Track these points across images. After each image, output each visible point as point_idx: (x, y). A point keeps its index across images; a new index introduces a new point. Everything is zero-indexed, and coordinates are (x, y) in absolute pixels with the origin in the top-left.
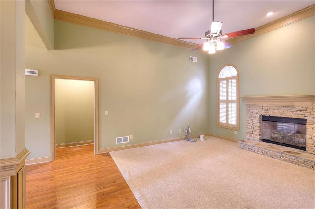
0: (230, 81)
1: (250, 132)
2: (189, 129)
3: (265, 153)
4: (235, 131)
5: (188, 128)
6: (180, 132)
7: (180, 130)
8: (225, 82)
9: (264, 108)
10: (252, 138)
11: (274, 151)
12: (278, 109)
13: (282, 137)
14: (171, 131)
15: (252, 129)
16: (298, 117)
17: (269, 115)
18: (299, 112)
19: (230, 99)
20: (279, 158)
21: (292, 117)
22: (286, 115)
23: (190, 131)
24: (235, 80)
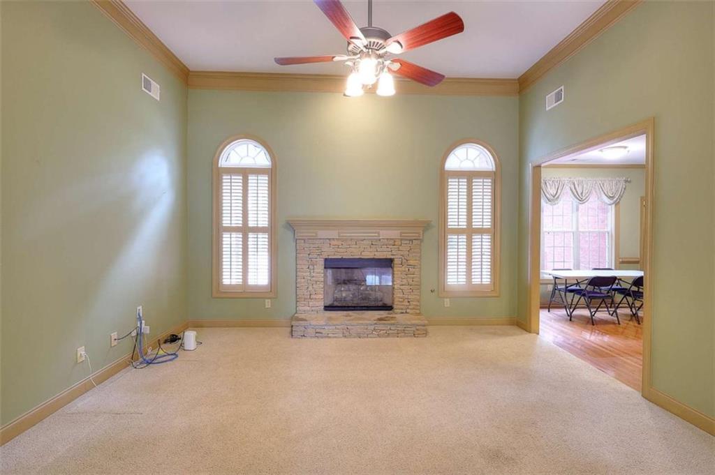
0: (252, 179)
1: (306, 297)
2: (143, 322)
3: (347, 334)
4: (267, 301)
5: (140, 319)
6: (115, 343)
7: (114, 335)
8: (238, 179)
9: (333, 242)
10: (308, 308)
11: (362, 324)
12: (356, 244)
13: (352, 294)
14: (81, 351)
15: (310, 288)
16: (385, 257)
17: (340, 257)
18: (384, 248)
19: (251, 224)
20: (371, 335)
21: (376, 257)
22: (368, 254)
23: (146, 329)
24: (267, 178)
